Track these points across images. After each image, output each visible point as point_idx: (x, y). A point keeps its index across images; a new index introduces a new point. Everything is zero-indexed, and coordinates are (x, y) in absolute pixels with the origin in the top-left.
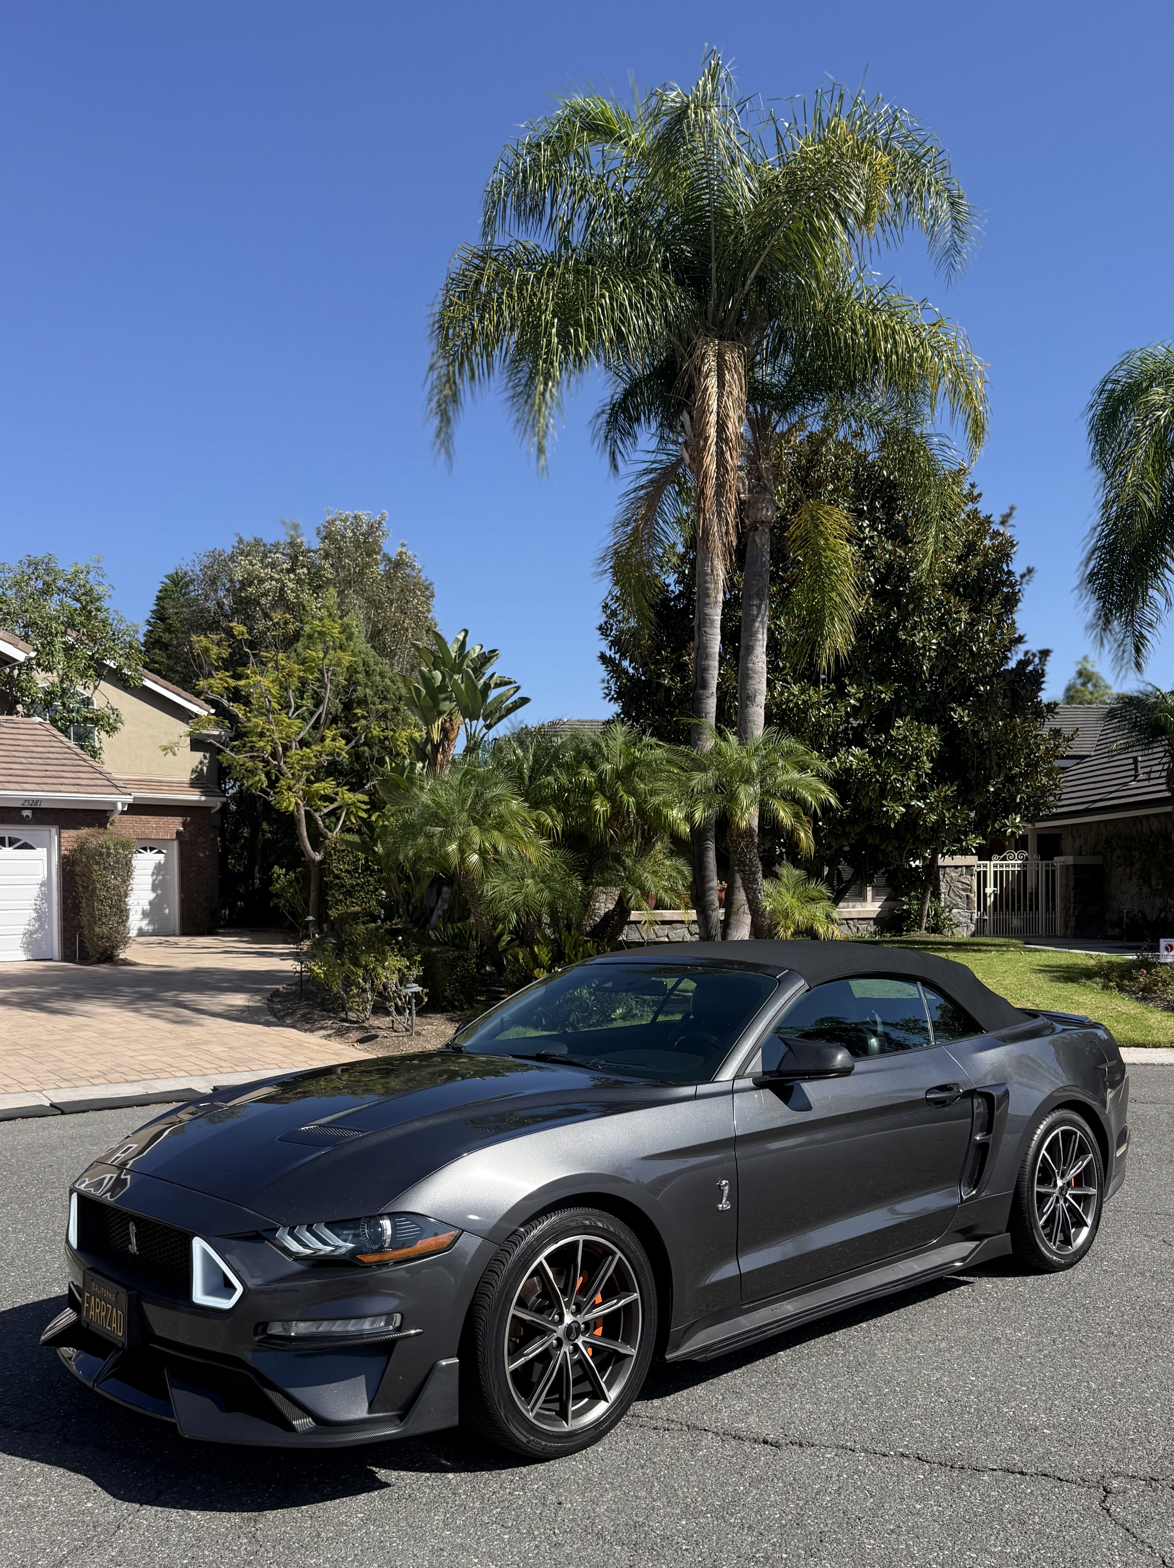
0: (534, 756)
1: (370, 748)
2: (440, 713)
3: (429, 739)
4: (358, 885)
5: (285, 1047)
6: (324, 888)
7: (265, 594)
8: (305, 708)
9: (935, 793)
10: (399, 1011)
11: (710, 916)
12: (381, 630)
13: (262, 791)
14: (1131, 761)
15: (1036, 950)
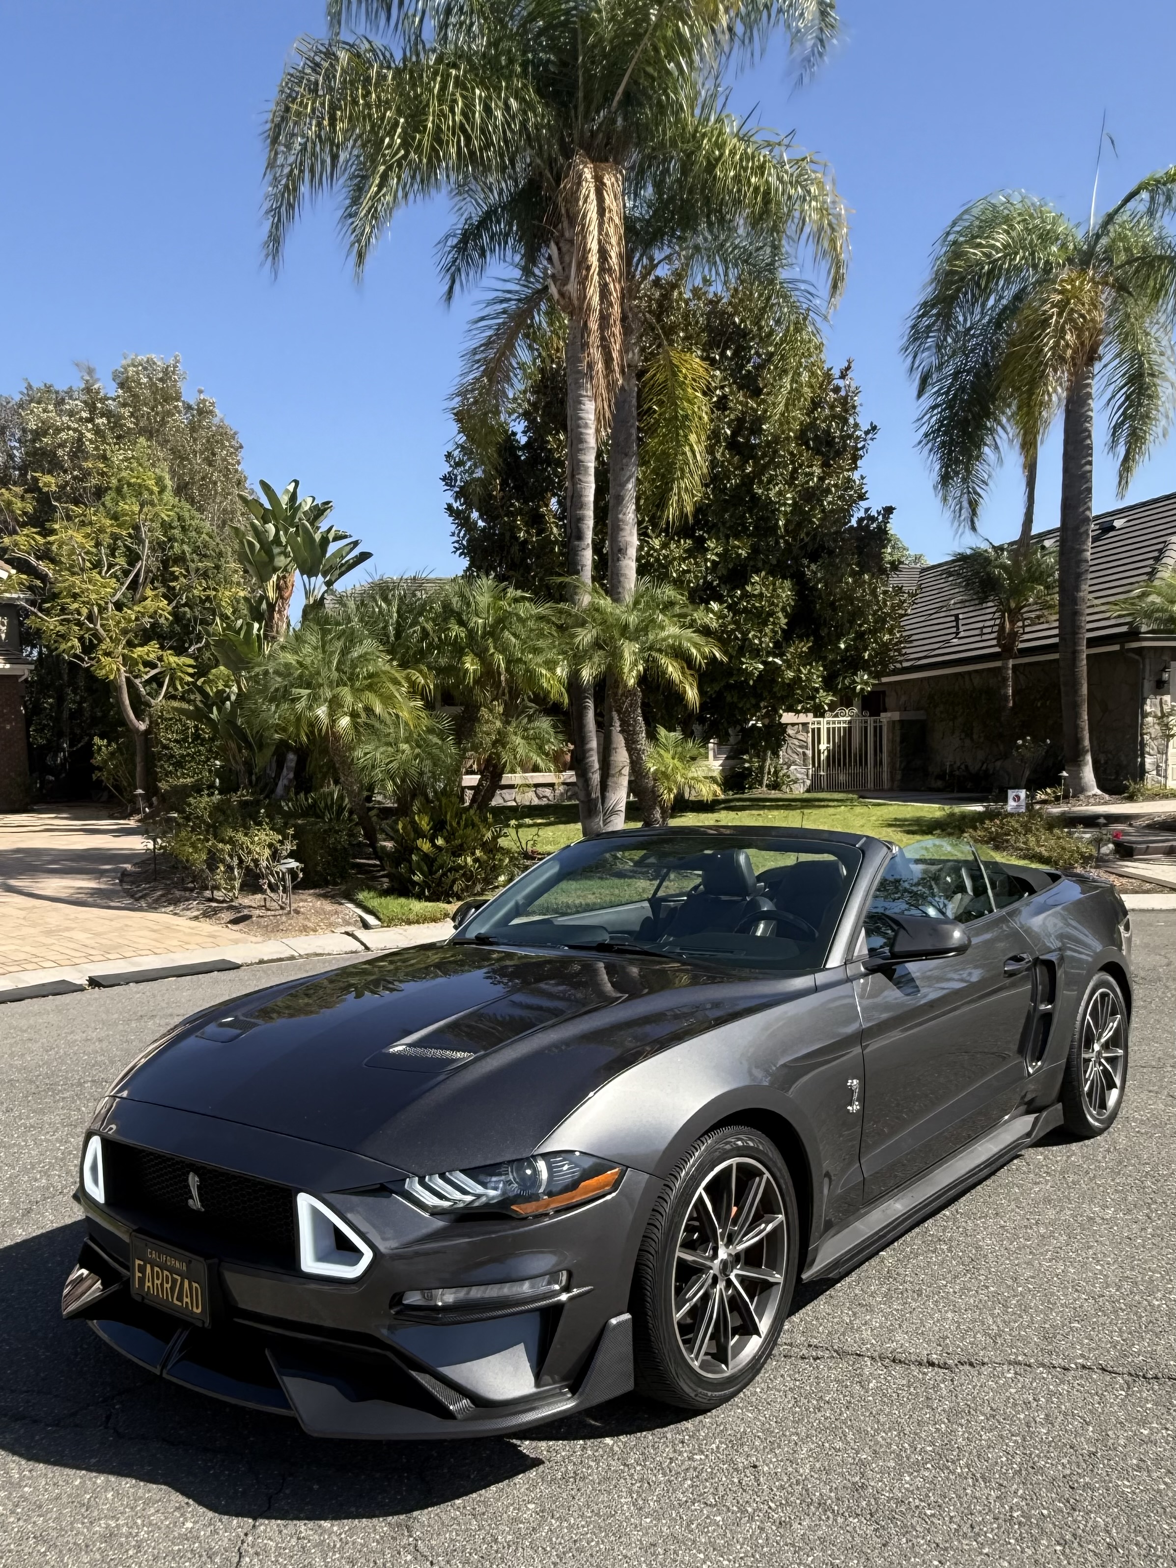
0: (398, 612)
1: (191, 608)
2: (275, 570)
3: (264, 597)
4: (188, 755)
5: (154, 931)
6: (150, 760)
7: (62, 445)
8: (118, 567)
9: (792, 650)
10: (273, 888)
11: (590, 779)
12: (188, 483)
13: (76, 656)
14: (953, 618)
15: (879, 805)
